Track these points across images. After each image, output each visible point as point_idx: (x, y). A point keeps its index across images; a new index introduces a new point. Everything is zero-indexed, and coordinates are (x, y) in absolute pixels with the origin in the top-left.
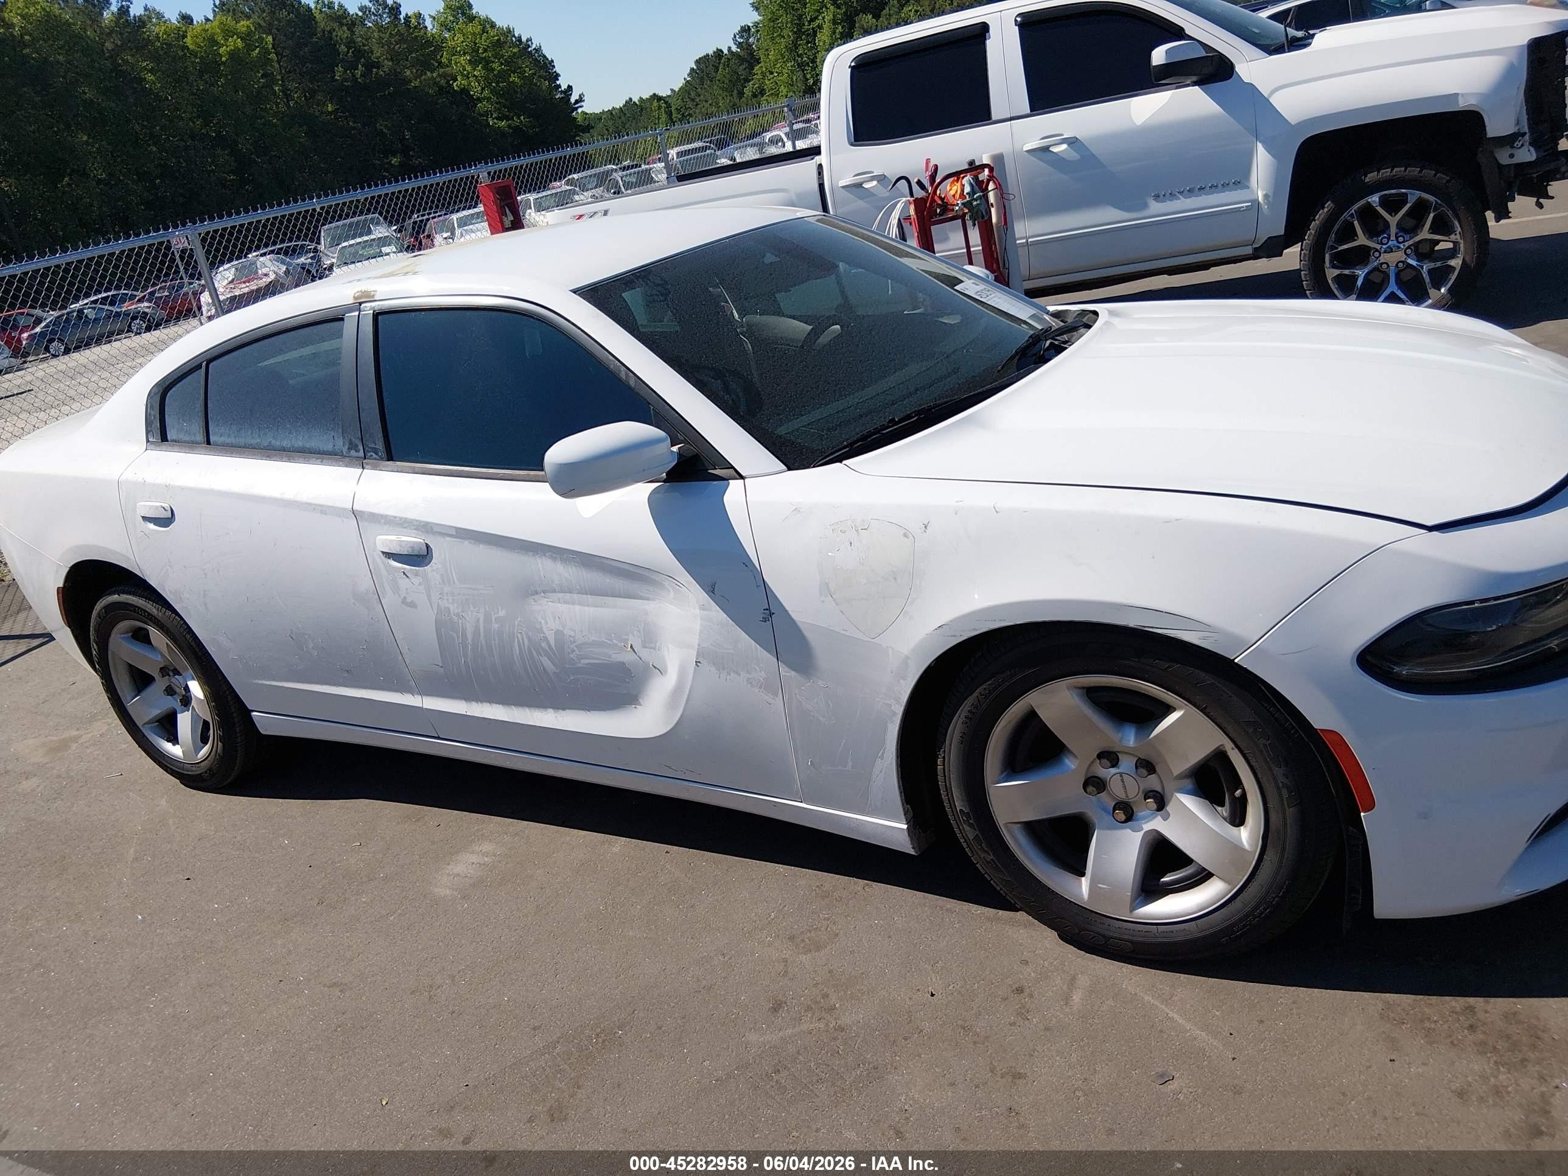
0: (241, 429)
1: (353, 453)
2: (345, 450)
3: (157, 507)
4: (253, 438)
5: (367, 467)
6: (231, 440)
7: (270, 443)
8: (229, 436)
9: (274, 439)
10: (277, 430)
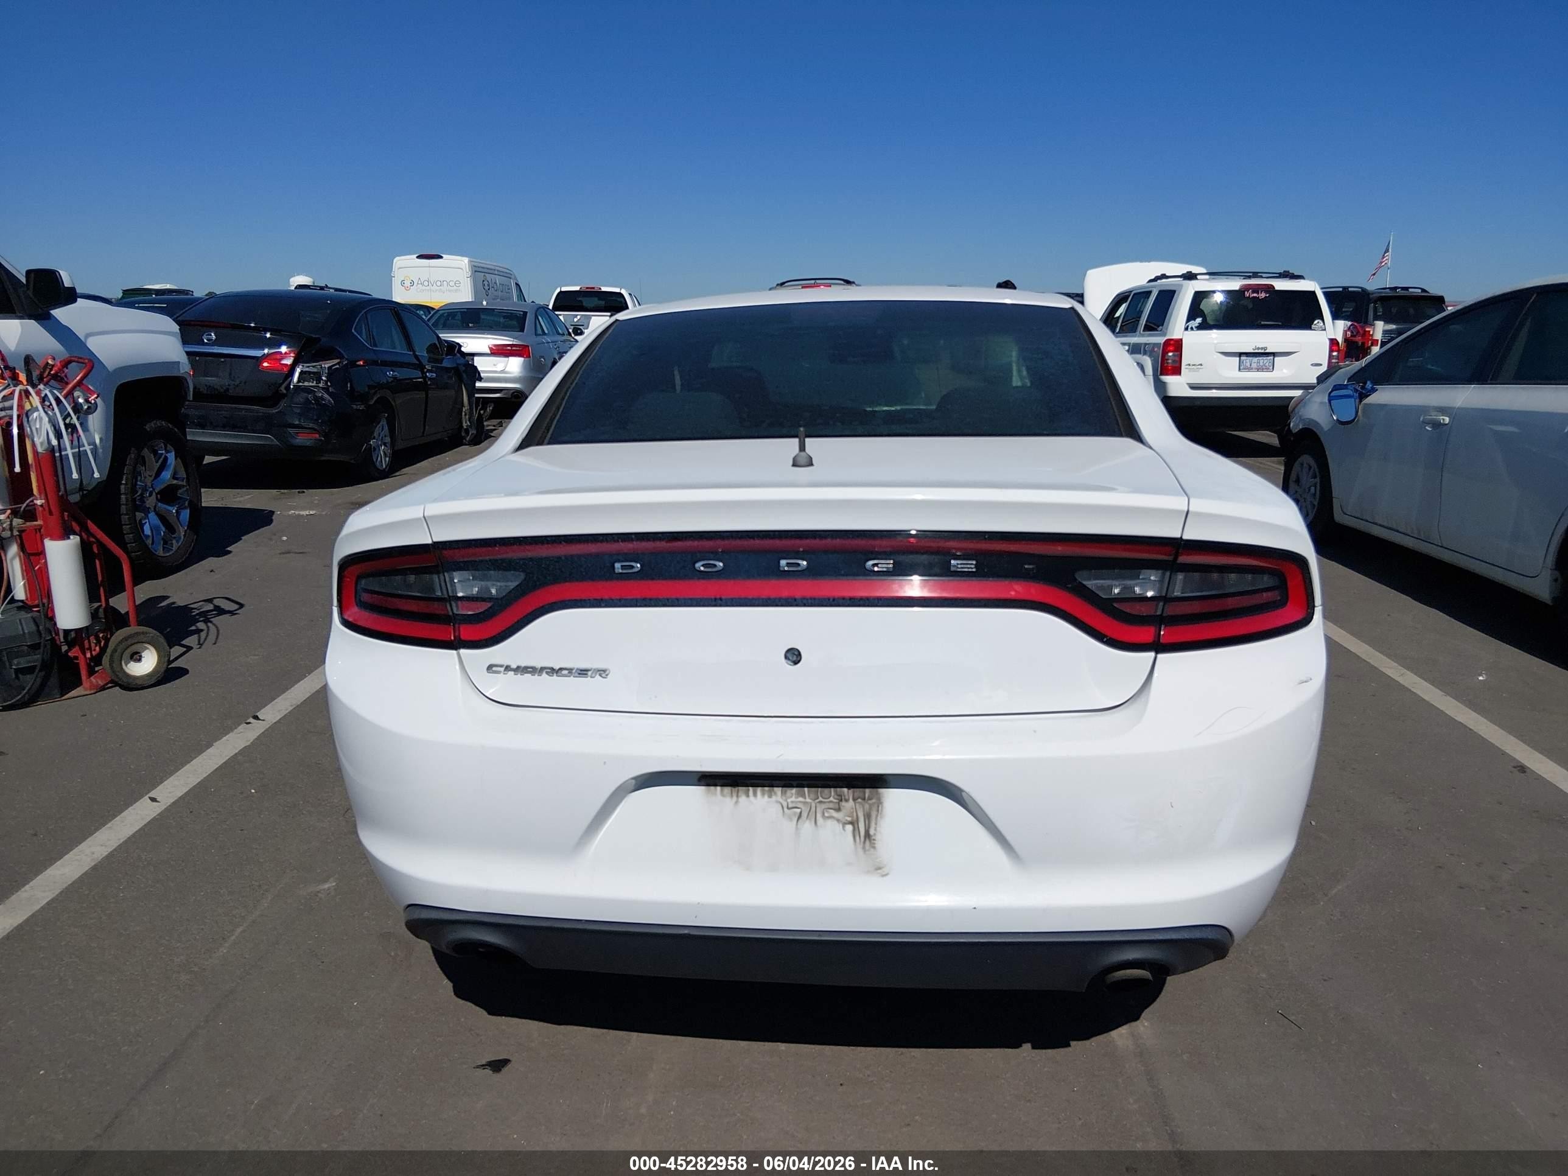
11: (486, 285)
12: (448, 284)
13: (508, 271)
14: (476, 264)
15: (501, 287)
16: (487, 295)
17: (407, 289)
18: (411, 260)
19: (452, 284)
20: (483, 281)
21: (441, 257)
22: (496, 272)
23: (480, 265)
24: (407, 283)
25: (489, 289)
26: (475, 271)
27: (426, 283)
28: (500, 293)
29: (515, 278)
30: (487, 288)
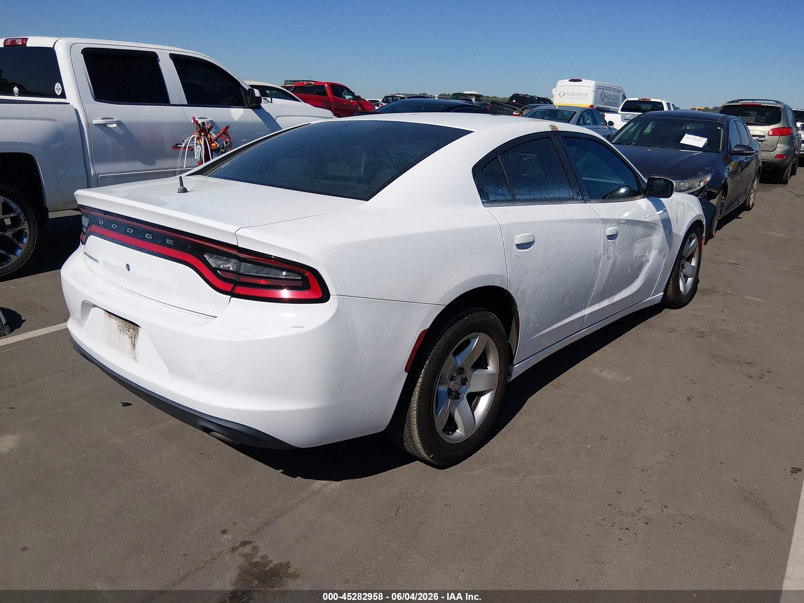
0: (530, 190)
1: (579, 198)
2: (576, 196)
3: (530, 235)
4: (537, 195)
5: (587, 202)
6: (527, 197)
7: (545, 196)
8: (525, 195)
9: (546, 194)
10: (547, 190)
11: (603, 96)
12: (582, 95)
13: (619, 88)
14: (599, 85)
15: (612, 97)
16: (602, 101)
17: (561, 97)
18: (566, 82)
19: (584, 95)
20: (602, 94)
21: (581, 81)
22: (611, 89)
23: (601, 85)
24: (562, 94)
25: (604, 98)
26: (598, 88)
27: (571, 94)
28: (611, 100)
29: (624, 92)
30: (603, 97)
